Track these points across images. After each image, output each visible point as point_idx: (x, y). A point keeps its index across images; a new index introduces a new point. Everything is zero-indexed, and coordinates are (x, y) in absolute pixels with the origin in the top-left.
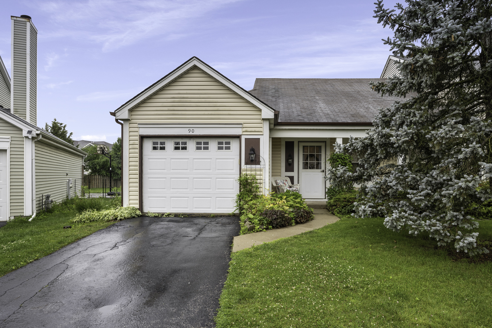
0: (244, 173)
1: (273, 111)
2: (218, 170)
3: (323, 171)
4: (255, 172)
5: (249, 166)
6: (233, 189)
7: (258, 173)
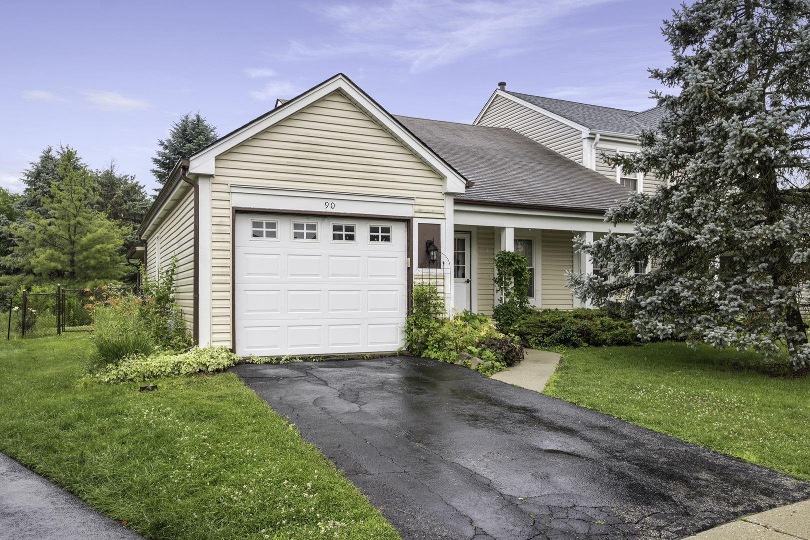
0: (416, 282)
1: (465, 182)
2: (371, 276)
3: (468, 281)
4: (435, 280)
5: (426, 270)
6: (395, 309)
7: (440, 282)
